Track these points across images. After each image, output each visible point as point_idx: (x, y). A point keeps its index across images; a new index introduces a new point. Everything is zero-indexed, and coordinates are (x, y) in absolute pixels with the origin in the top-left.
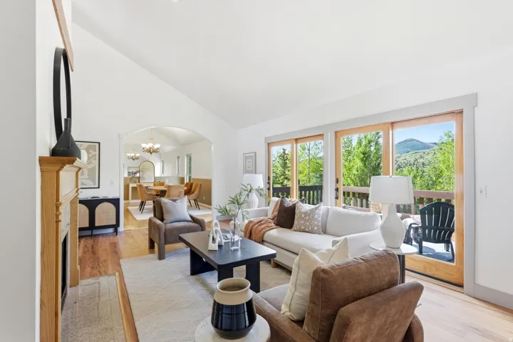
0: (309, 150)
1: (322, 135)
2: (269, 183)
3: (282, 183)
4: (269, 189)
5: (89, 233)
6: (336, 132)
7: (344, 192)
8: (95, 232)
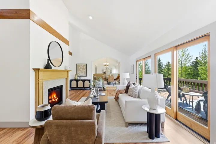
0: (181, 62)
1: (150, 56)
2: (137, 76)
3: (167, 77)
4: (137, 78)
5: (83, 89)
6: (155, 54)
7: (179, 81)
8: (85, 89)
